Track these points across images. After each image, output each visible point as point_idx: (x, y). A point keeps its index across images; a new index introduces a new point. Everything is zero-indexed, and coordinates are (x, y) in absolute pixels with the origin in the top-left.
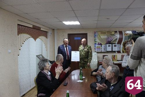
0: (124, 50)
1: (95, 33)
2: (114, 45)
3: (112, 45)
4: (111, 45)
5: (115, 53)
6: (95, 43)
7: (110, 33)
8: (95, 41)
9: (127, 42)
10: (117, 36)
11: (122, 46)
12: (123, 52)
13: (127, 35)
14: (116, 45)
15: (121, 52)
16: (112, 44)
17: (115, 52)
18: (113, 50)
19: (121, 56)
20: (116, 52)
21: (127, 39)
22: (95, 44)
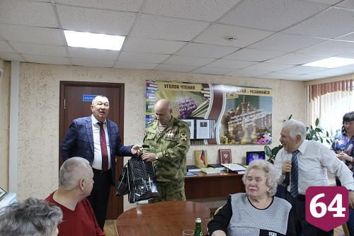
0: (224, 137)
1: (148, 85)
2: (201, 123)
3: (195, 122)
4: (192, 121)
5: (203, 144)
6: (148, 114)
7: (189, 87)
8: (147, 109)
9: (233, 114)
10: (206, 97)
11: (219, 125)
12: (223, 142)
13: (232, 95)
14: (206, 123)
15: (218, 141)
16: (195, 119)
17: (201, 141)
18: (197, 138)
19: (217, 153)
20: (206, 143)
21: (233, 108)
22: (148, 117)
